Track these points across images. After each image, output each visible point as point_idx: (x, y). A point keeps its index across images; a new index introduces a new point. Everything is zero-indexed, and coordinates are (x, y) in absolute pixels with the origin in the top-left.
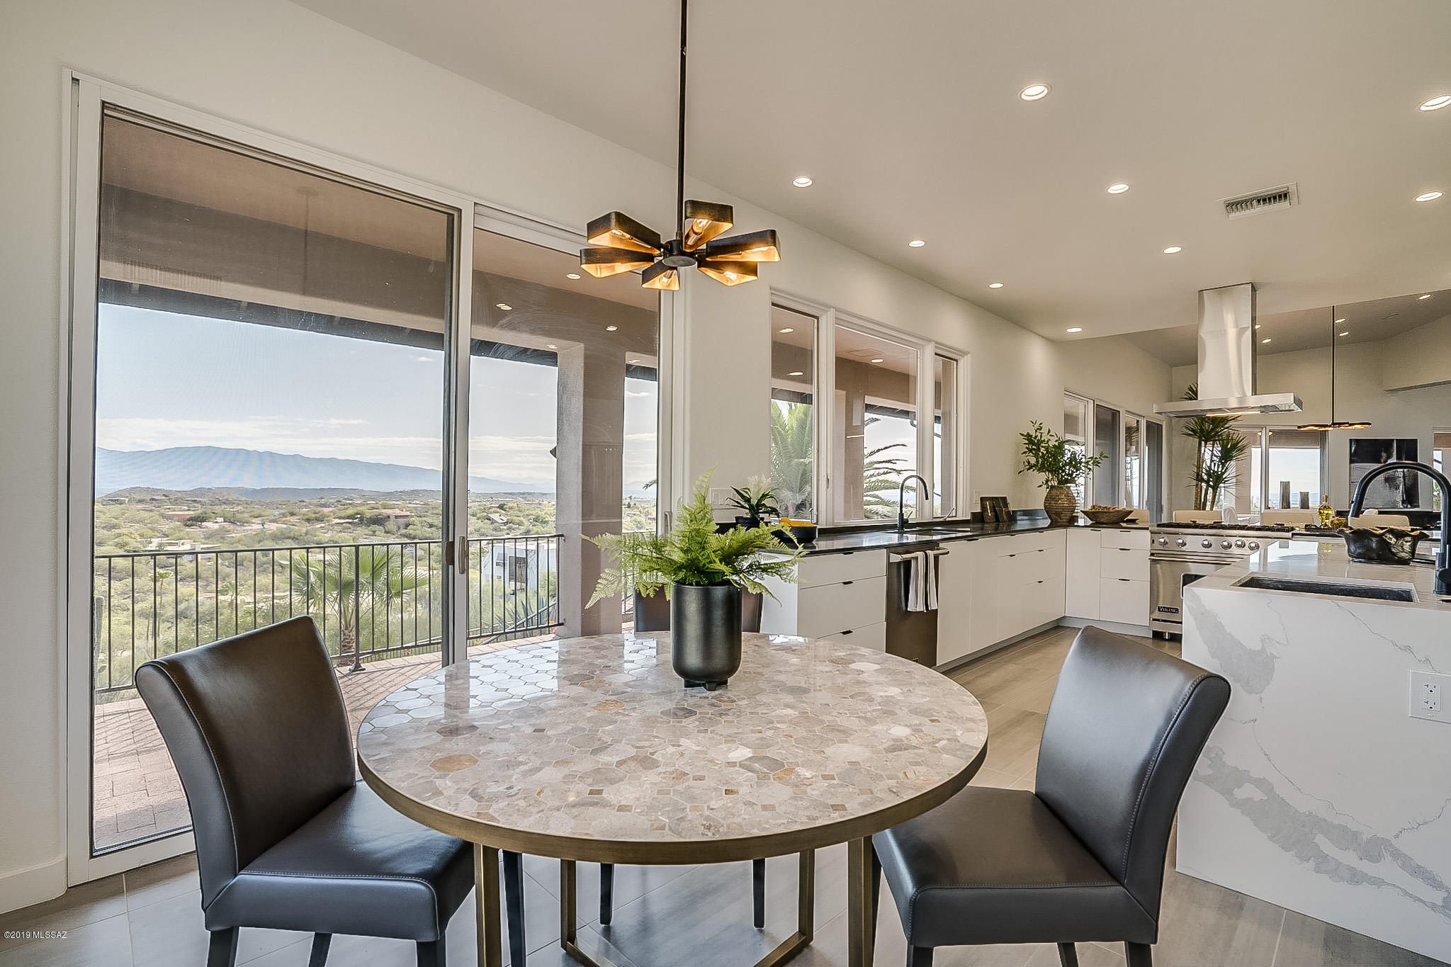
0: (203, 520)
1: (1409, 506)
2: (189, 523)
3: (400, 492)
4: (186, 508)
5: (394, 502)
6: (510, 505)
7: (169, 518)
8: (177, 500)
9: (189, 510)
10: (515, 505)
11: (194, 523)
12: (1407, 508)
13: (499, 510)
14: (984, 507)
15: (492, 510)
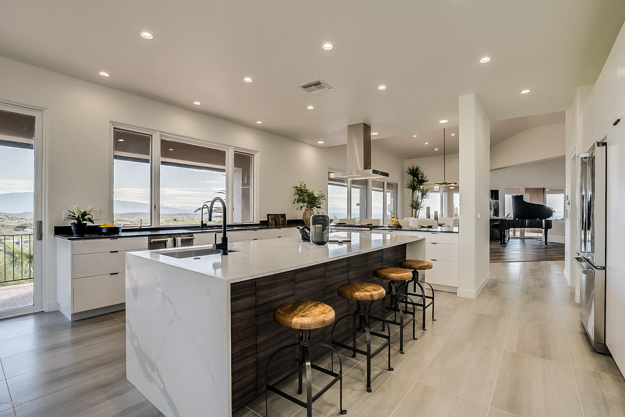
0: (25, 228)
1: (496, 217)
2: (17, 229)
3: (128, 214)
4: (17, 222)
5: (125, 218)
6: (179, 219)
7: (8, 227)
8: (12, 218)
9: (19, 223)
10: (181, 219)
11: (20, 229)
12: (495, 217)
13: (173, 221)
14: (268, 218)
15: (170, 221)
